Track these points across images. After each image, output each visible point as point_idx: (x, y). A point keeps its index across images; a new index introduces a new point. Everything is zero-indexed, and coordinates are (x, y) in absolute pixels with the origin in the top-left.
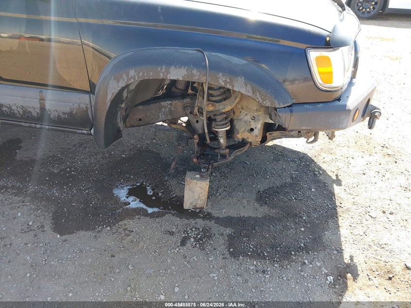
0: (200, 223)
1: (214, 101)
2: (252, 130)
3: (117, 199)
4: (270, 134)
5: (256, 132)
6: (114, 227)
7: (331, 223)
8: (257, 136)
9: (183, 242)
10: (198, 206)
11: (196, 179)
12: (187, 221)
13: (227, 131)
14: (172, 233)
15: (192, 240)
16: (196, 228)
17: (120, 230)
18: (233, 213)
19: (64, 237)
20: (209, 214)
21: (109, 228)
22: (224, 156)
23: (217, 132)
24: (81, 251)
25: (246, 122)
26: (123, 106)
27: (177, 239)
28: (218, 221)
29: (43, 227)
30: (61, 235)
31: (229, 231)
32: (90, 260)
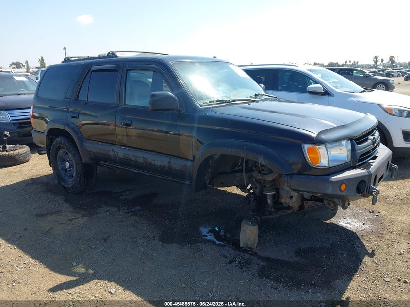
0: (247, 256)
1: (264, 174)
2: (291, 197)
3: (200, 233)
4: (306, 203)
5: (294, 199)
6: (192, 246)
7: (345, 276)
8: (295, 202)
9: (230, 262)
10: (249, 246)
11: (248, 224)
12: (238, 253)
13: (273, 194)
14: (226, 257)
15: (237, 262)
16: (242, 258)
17: (196, 248)
18: (273, 256)
19: (163, 244)
20: (256, 253)
21: (189, 245)
22: (270, 213)
23: (266, 194)
24: (170, 252)
25: (287, 191)
26: (209, 170)
27: (228, 260)
28: (260, 258)
29: (154, 237)
30: (162, 243)
31: (263, 264)
32: (173, 258)
